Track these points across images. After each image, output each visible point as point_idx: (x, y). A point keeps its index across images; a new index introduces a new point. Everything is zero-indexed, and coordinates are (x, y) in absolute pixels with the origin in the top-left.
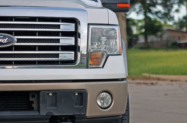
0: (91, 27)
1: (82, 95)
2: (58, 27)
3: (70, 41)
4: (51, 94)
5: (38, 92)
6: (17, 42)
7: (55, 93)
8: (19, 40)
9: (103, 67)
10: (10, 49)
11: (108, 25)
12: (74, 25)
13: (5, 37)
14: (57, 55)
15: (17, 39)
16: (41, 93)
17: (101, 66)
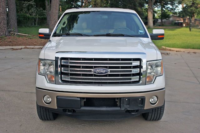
0: (148, 62)
1: (143, 100)
3: (137, 71)
4: (127, 100)
5: (120, 98)
6: (110, 72)
7: (129, 99)
8: (111, 71)
9: (154, 83)
10: (106, 76)
11: (157, 60)
12: (139, 62)
13: (104, 70)
14: (131, 79)
15: (110, 71)
16: (122, 99)
17: (153, 82)
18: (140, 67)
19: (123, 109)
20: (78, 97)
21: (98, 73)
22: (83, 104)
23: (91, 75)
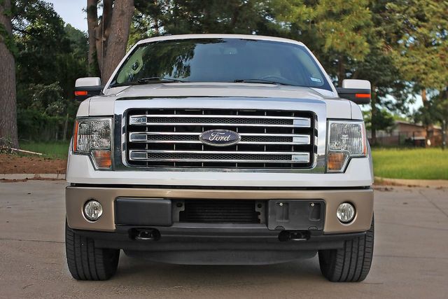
0: (330, 122)
1: (320, 205)
2: (291, 122)
3: (304, 140)
4: (281, 204)
5: (266, 202)
6: (242, 140)
7: (287, 202)
8: (244, 138)
9: (344, 172)
10: (232, 148)
12: (309, 119)
13: (227, 135)
14: (289, 157)
15: (242, 136)
16: (270, 203)
17: (342, 170)
18: (312, 131)
19: (272, 227)
20: (165, 198)
21: (214, 142)
22: (177, 217)
23: (198, 147)
